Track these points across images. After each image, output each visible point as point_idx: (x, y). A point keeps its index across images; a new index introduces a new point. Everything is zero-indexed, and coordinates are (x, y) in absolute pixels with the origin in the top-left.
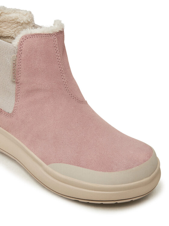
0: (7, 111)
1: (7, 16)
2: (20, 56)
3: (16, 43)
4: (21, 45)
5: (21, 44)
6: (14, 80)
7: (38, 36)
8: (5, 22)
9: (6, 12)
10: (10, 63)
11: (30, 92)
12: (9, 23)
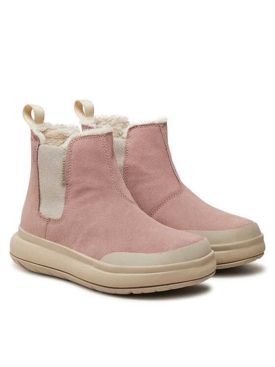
0: (55, 218)
1: (53, 131)
2: (69, 156)
3: (66, 145)
4: (71, 147)
5: (71, 145)
6: (64, 182)
7: (87, 137)
8: (51, 138)
9: (52, 128)
10: (60, 166)
11: (80, 192)
12: (55, 139)
